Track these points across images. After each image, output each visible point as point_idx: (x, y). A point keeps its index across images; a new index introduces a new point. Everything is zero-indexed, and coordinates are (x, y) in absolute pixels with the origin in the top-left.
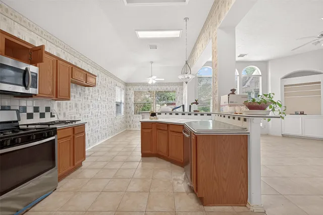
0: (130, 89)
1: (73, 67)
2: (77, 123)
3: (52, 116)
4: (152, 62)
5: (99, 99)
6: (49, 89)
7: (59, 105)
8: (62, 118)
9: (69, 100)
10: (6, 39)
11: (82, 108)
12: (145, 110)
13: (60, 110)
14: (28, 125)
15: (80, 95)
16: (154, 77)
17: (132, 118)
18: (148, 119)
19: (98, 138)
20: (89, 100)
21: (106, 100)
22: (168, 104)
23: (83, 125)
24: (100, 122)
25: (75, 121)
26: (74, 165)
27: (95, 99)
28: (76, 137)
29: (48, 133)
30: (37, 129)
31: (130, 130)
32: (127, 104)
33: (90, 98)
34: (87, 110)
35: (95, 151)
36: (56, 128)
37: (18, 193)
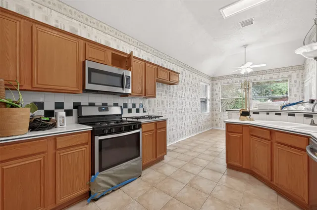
0: (217, 84)
1: (159, 68)
2: (160, 118)
3: (144, 112)
4: (245, 46)
5: (183, 96)
6: (139, 89)
7: (149, 102)
8: (151, 114)
9: (155, 97)
10: (112, 53)
11: (167, 105)
12: (237, 108)
13: (150, 107)
14: (127, 118)
15: (166, 94)
16: (249, 64)
17: (219, 116)
18: (236, 119)
19: (182, 134)
20: (174, 98)
21: (190, 97)
22: (274, 99)
23: (165, 121)
24: (184, 119)
25: (159, 117)
26: (156, 157)
27: (180, 96)
28: (158, 131)
29: (134, 126)
30: (129, 122)
31: (217, 130)
32: (213, 100)
33: (174, 95)
34: (172, 107)
35: (177, 147)
36: (141, 122)
37: (112, 172)
